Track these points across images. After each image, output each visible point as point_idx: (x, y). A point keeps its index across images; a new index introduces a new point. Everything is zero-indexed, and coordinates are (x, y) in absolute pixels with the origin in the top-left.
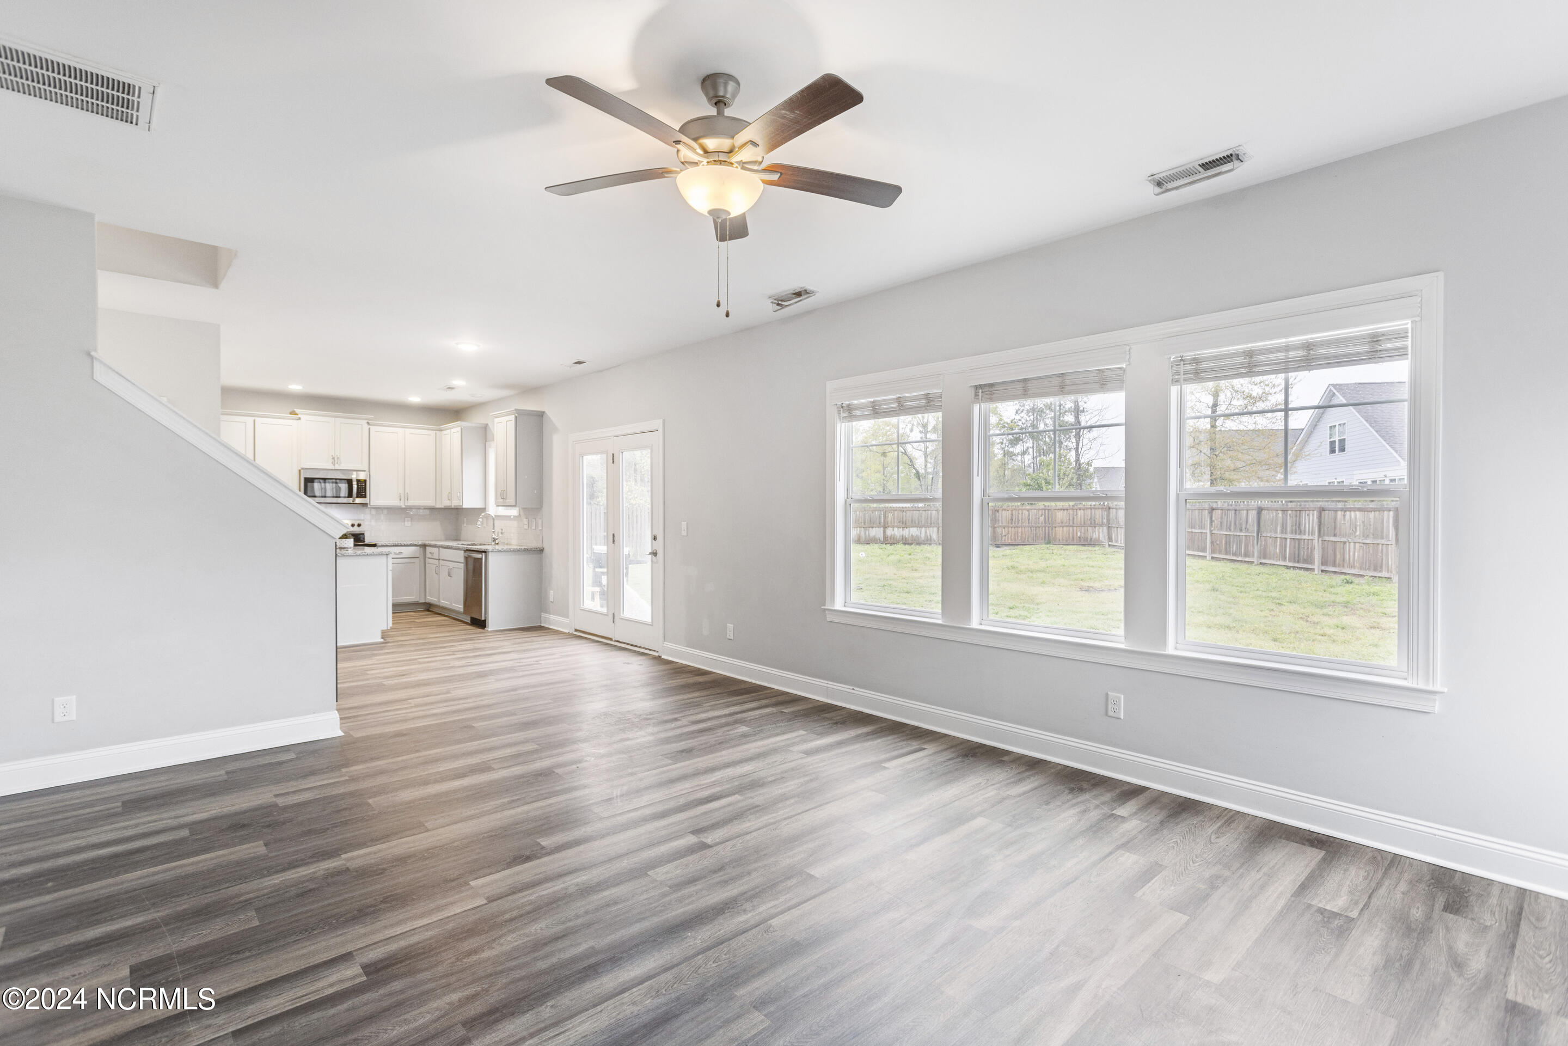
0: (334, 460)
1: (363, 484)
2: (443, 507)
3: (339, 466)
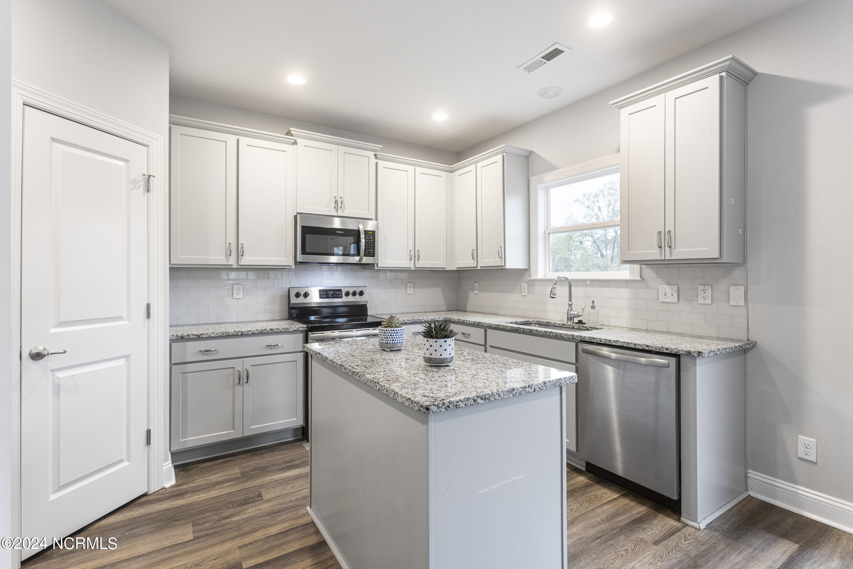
1: (371, 238)
2: (455, 269)
3: (343, 212)
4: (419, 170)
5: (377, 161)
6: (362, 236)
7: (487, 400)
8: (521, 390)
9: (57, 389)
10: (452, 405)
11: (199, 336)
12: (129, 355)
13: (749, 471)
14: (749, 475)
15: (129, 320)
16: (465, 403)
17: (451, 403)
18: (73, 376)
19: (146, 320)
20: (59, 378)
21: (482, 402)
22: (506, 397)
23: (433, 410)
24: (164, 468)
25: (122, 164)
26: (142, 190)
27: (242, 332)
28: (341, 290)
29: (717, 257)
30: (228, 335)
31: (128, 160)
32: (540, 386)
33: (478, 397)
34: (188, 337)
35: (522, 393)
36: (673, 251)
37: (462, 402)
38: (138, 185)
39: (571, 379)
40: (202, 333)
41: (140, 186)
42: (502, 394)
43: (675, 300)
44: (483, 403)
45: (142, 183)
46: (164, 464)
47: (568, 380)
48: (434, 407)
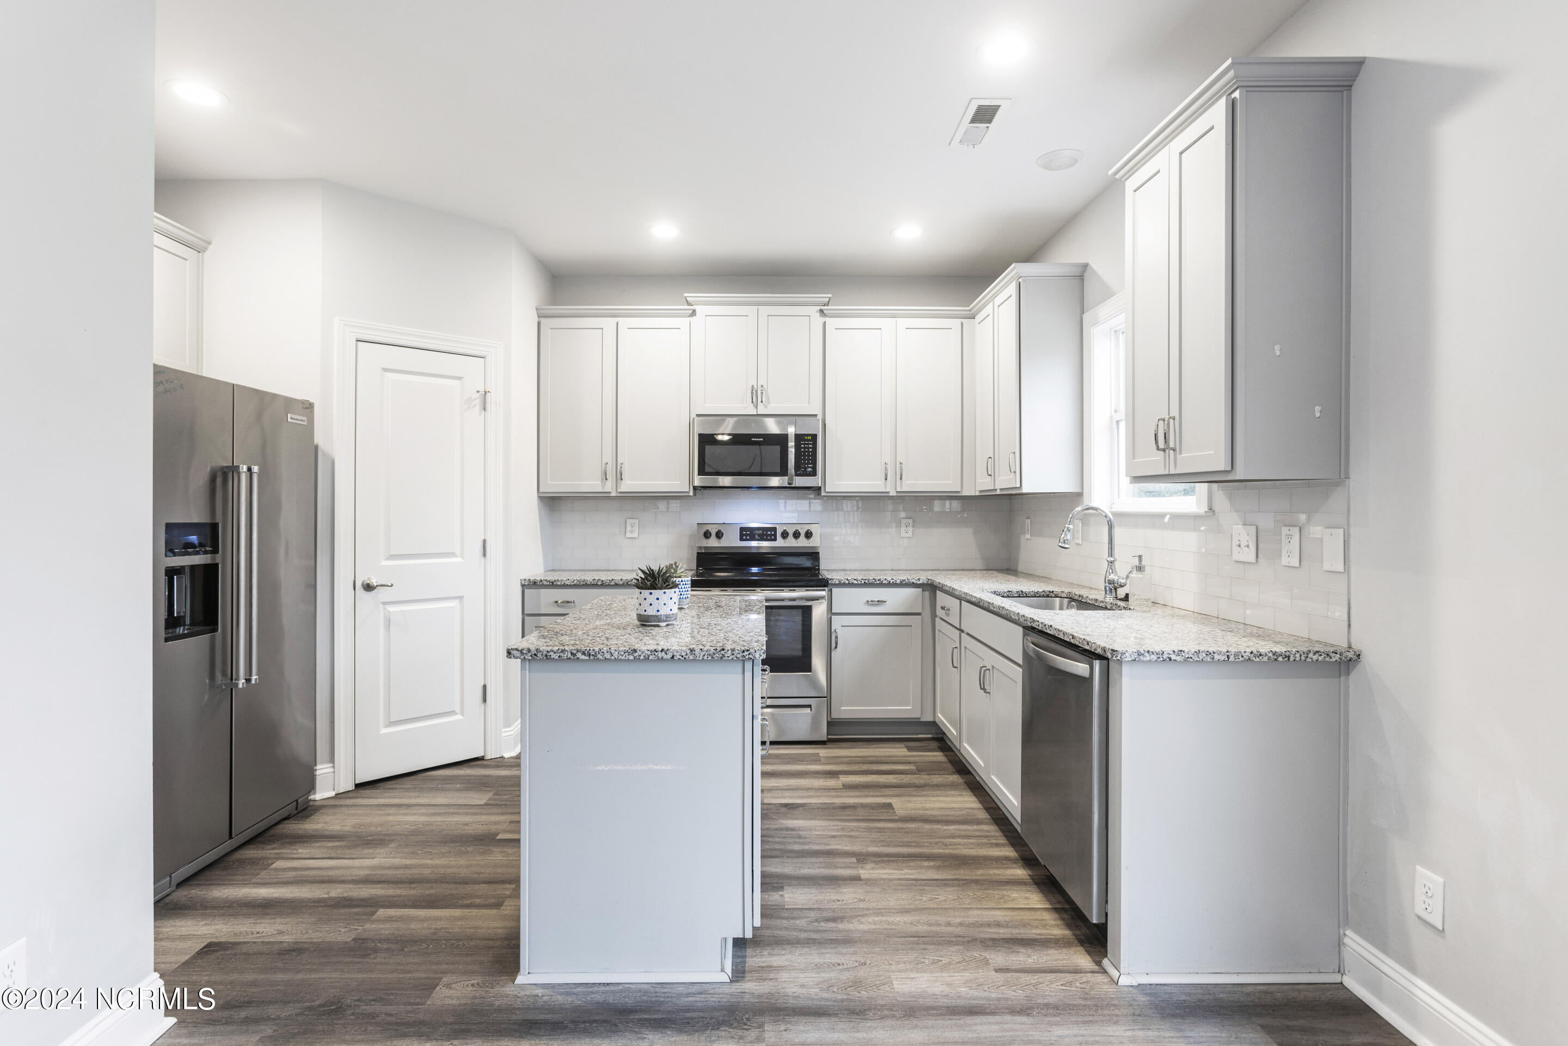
0: (755, 395)
1: (810, 446)
2: (978, 494)
3: (766, 407)
4: (903, 322)
5: (823, 319)
6: (791, 444)
7: (592, 658)
8: (649, 653)
9: (388, 622)
10: (541, 653)
11: (552, 583)
12: (463, 597)
13: (1348, 932)
14: (1346, 940)
15: (462, 557)
16: (558, 655)
17: (540, 652)
18: (402, 611)
19: (483, 558)
20: (389, 612)
21: (583, 657)
22: (623, 658)
23: (515, 655)
24: (504, 734)
25: (455, 383)
26: (478, 408)
27: (602, 581)
28: (774, 529)
29: (1222, 468)
30: (586, 584)
31: (462, 378)
32: (684, 654)
33: (578, 651)
34: (541, 583)
35: (651, 658)
36: (1179, 457)
37: (555, 653)
38: (474, 403)
39: (746, 653)
40: (556, 578)
41: (475, 405)
42: (617, 653)
43: (1251, 557)
44: (585, 660)
45: (478, 402)
46: (504, 730)
47: (739, 653)
48: (517, 652)
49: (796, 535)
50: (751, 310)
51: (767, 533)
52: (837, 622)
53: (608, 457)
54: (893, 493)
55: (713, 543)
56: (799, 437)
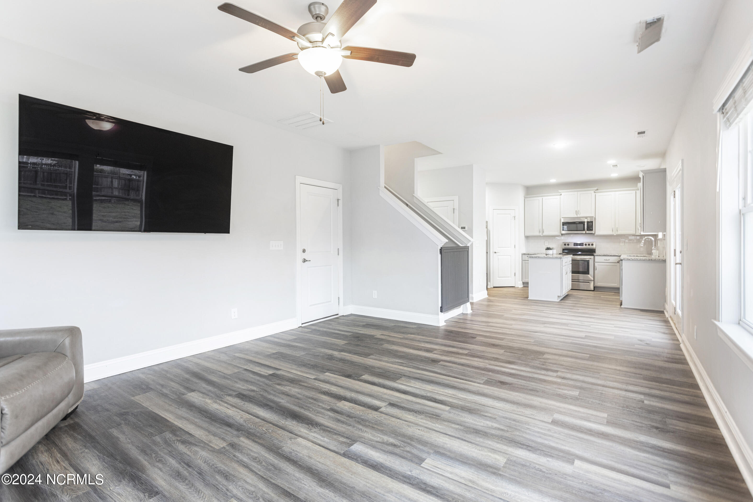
0: (577, 212)
49: (589, 245)
50: (576, 193)
51: (581, 244)
52: (596, 264)
53: (541, 228)
54: (615, 235)
55: (567, 246)
56: (588, 222)
